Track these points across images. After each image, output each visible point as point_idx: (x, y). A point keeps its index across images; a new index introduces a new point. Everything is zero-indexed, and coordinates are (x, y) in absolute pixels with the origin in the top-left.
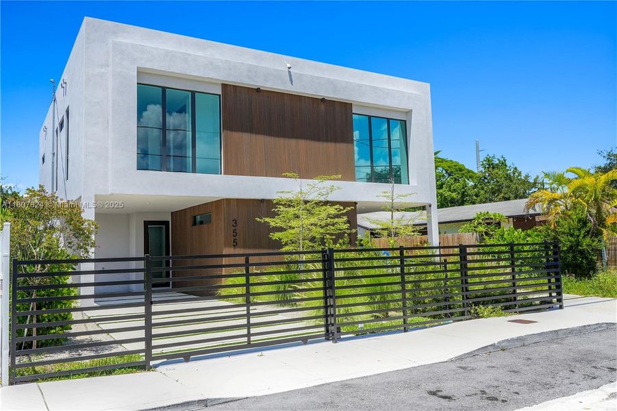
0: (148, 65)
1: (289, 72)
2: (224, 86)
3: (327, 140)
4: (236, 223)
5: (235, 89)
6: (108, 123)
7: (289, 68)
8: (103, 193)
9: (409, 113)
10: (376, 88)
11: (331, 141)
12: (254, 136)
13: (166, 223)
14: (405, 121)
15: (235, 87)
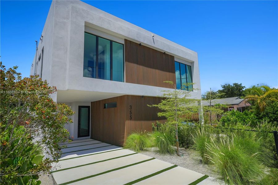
0: (91, 22)
1: (153, 38)
2: (126, 40)
3: (166, 71)
4: (131, 107)
5: (131, 42)
6: (67, 50)
7: (153, 36)
8: (63, 90)
9: (193, 63)
10: (183, 51)
11: (168, 72)
12: (138, 66)
13: (88, 107)
14: (191, 66)
15: (131, 41)
